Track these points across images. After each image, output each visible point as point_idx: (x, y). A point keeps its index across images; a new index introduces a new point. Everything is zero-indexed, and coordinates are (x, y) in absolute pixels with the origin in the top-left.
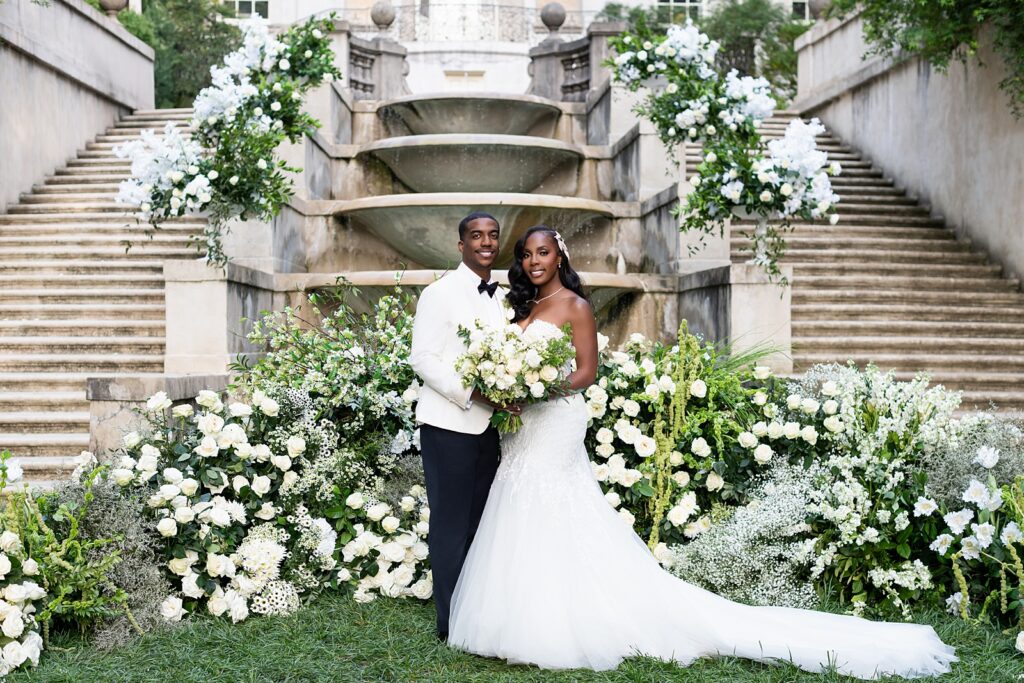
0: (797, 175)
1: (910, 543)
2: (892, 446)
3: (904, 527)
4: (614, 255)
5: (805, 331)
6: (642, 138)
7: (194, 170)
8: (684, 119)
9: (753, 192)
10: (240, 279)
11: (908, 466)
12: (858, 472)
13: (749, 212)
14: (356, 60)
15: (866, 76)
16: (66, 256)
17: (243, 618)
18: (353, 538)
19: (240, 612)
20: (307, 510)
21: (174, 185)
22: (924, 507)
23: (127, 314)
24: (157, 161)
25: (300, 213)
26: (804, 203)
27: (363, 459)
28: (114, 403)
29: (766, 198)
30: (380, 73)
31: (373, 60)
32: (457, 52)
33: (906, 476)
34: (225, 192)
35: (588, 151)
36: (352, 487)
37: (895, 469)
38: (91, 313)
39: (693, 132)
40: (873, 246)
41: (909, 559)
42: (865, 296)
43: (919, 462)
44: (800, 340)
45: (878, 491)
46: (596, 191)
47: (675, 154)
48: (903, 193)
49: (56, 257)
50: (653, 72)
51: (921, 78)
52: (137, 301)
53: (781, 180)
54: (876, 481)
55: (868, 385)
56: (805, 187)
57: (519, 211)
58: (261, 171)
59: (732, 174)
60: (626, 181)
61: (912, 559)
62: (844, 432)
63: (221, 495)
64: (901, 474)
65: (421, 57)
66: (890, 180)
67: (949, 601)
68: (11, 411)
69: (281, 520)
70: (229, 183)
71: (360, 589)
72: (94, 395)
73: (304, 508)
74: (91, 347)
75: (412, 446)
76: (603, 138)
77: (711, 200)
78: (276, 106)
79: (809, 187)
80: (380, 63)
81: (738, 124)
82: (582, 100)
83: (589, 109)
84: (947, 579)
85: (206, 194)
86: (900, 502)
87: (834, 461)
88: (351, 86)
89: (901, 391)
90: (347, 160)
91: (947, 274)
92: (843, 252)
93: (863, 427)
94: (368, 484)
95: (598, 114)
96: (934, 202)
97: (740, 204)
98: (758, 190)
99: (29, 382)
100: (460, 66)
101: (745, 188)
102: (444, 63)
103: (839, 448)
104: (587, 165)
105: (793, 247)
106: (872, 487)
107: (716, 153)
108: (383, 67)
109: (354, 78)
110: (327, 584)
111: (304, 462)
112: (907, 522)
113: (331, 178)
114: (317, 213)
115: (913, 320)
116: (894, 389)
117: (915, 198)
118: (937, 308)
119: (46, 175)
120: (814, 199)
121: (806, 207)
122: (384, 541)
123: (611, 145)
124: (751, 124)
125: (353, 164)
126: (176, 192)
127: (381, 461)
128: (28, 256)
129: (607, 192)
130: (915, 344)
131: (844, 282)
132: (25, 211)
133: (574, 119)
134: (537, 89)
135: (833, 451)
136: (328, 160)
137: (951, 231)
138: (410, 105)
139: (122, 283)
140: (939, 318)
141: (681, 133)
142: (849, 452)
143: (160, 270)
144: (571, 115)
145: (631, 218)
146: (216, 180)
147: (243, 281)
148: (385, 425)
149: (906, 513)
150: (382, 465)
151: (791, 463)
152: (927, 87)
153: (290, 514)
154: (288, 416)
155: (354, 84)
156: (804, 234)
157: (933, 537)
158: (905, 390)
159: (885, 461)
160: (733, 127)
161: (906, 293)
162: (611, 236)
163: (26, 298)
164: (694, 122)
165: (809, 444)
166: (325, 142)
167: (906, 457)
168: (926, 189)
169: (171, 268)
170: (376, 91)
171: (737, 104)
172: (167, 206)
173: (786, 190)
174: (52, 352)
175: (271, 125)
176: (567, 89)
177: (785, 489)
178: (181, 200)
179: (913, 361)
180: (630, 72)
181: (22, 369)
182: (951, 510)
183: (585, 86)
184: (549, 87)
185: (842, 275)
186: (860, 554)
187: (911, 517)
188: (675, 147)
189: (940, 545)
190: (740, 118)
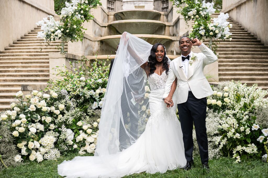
0: (220, 28)
1: (250, 138)
2: (245, 106)
3: (248, 133)
4: (173, 50)
5: (223, 70)
6: (180, 20)
7: (57, 28)
8: (190, 14)
9: (208, 33)
10: (70, 57)
11: (250, 114)
12: (234, 115)
13: (207, 38)
14: (109, 2)
15: (240, 3)
16: (30, 52)
17: (41, 161)
18: (79, 135)
19: (40, 159)
20: (65, 126)
21: (52, 32)
22: (255, 127)
23: (43, 67)
24: (48, 26)
25: (91, 40)
26: (222, 35)
27: (82, 111)
28: (29, 91)
29: (211, 34)
30: (116, 5)
31: (114, 2)
32: (138, 1)
33: (249, 117)
34: (65, 34)
35: (167, 24)
36: (80, 119)
37: (246, 115)
38: (34, 67)
39: (192, 17)
40: (241, 47)
41: (250, 143)
42: (239, 61)
43: (254, 112)
44: (221, 72)
45: (240, 121)
46: (169, 34)
47: (188, 23)
48: (250, 34)
49: (27, 52)
50: (183, 2)
51: (255, 3)
52: (46, 63)
53: (216, 29)
54: (240, 118)
55: (238, 88)
56: (222, 31)
57: (147, 39)
58: (75, 29)
59: (202, 27)
60: (177, 31)
61: (251, 143)
62: (230, 102)
63: (38, 122)
64: (248, 116)
65: (129, 3)
66: (246, 30)
67: (263, 157)
68: (8, 93)
69: (57, 129)
70: (66, 32)
71: (81, 150)
72: (23, 89)
73: (64, 126)
74: (32, 76)
75: (98, 107)
76: (171, 20)
77: (196, 35)
78: (82, 12)
79: (223, 31)
80: (116, 3)
81: (205, 15)
82: (167, 11)
83: (168, 13)
84: (263, 149)
85: (60, 35)
86: (247, 125)
87: (227, 112)
88: (108, 9)
89: (248, 90)
90: (105, 27)
91: (262, 54)
92: (233, 49)
93: (236, 101)
94: (84, 118)
95: (170, 15)
96: (258, 36)
97: (204, 36)
98: (209, 32)
99: (14, 85)
100: (139, 5)
101: (205, 31)
102: (134, 4)
103: (228, 107)
104: (167, 28)
105: (220, 48)
106: (239, 120)
107: (198, 22)
108: (116, 4)
109: (109, 6)
110: (70, 149)
111: (65, 111)
112: (250, 132)
113: (101, 32)
114: (96, 40)
115: (252, 67)
116: (246, 89)
117: (253, 35)
118: (259, 64)
119: (28, 31)
120: (225, 34)
121: (222, 36)
122: (88, 136)
123: (173, 22)
124: (208, 15)
125: (106, 28)
126: (52, 34)
127: (88, 111)
128: (20, 52)
129: (172, 34)
130: (253, 73)
131: (234, 57)
132: (22, 41)
133: (164, 16)
134: (155, 9)
135: (227, 108)
136: (100, 27)
137: (263, 43)
138: (122, 13)
139: (43, 59)
140: (259, 66)
141: (189, 17)
142: (232, 109)
143: (47, 55)
144: (163, 15)
145: (177, 41)
146: (63, 31)
147: (71, 58)
148: (90, 101)
149: (249, 129)
150: (89, 112)
151: (214, 111)
152: (256, 5)
153: (60, 128)
154: (61, 98)
155: (109, 8)
156: (223, 44)
157: (258, 136)
158: (250, 89)
159: (243, 112)
160: (203, 16)
161: (250, 60)
162: (172, 46)
163: (17, 63)
164: (193, 14)
165: (219, 106)
166: (99, 22)
167: (249, 111)
168: (256, 32)
169: (51, 55)
170: (115, 10)
171: (204, 10)
172: (50, 38)
173: (217, 32)
174: (22, 77)
175: (81, 17)
176: (163, 9)
177: (212, 120)
178: (53, 36)
179: (252, 78)
180: (177, 2)
181: (13, 82)
182: (264, 128)
183: (167, 8)
184: (158, 8)
185: (233, 55)
186: (235, 141)
187: (251, 130)
188: (188, 21)
189: (260, 139)
190: (205, 13)
